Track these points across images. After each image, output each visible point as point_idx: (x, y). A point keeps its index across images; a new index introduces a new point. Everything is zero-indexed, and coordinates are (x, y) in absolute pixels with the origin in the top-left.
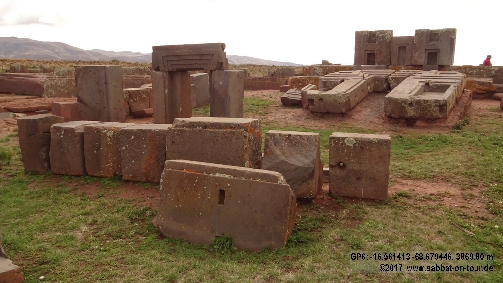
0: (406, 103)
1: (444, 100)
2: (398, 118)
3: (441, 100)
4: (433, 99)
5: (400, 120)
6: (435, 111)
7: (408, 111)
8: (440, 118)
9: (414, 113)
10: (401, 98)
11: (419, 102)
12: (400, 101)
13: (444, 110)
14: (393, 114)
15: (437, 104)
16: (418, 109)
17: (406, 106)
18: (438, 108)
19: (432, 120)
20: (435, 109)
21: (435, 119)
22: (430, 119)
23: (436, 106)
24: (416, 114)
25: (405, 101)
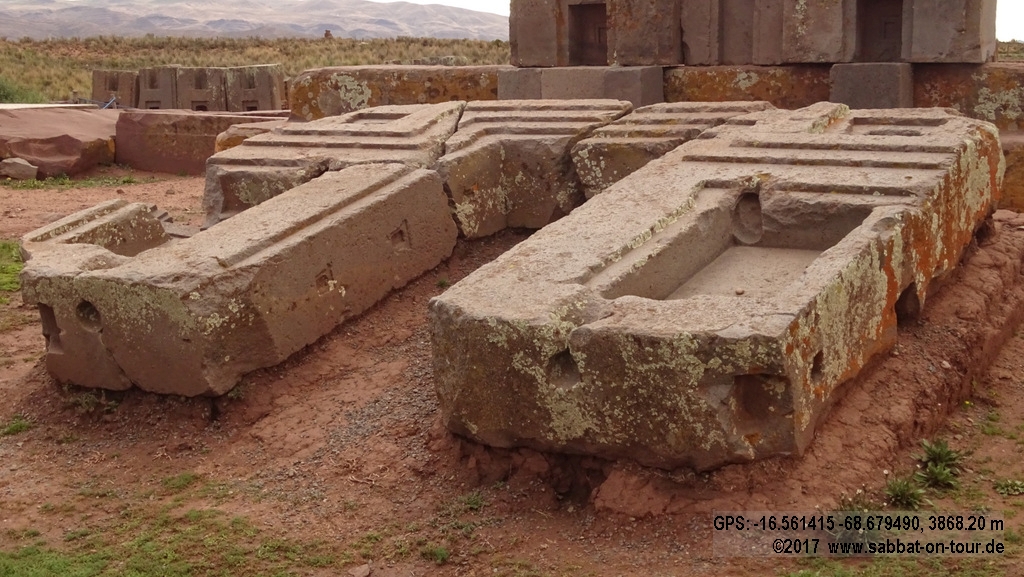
0: (535, 355)
1: (756, 340)
2: (503, 443)
3: (736, 341)
4: (687, 331)
5: (517, 459)
6: (711, 414)
7: (551, 405)
8: (744, 462)
9: (590, 423)
10: (501, 321)
11: (605, 350)
12: (501, 340)
13: (772, 400)
14: (475, 416)
15: (715, 362)
16: (608, 395)
17: (538, 373)
18: (723, 391)
19: (700, 475)
20: (704, 403)
21: (718, 468)
22: (687, 464)
23: (710, 380)
24: (603, 425)
25: (524, 340)
